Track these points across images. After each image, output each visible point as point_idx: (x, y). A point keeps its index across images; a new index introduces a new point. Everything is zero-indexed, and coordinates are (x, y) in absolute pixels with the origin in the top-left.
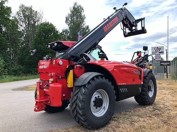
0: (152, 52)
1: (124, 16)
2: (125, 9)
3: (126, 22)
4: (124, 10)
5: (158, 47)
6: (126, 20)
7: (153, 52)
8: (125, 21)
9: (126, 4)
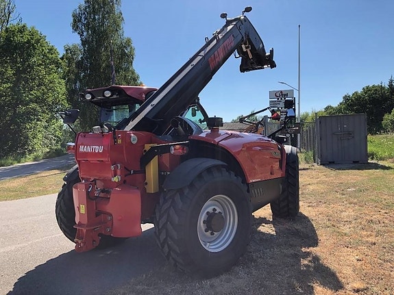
0: (270, 102)
1: (244, 36)
2: (246, 19)
3: (246, 48)
4: (243, 22)
5: (281, 92)
6: (245, 44)
7: (272, 102)
8: (243, 46)
9: (248, 10)
